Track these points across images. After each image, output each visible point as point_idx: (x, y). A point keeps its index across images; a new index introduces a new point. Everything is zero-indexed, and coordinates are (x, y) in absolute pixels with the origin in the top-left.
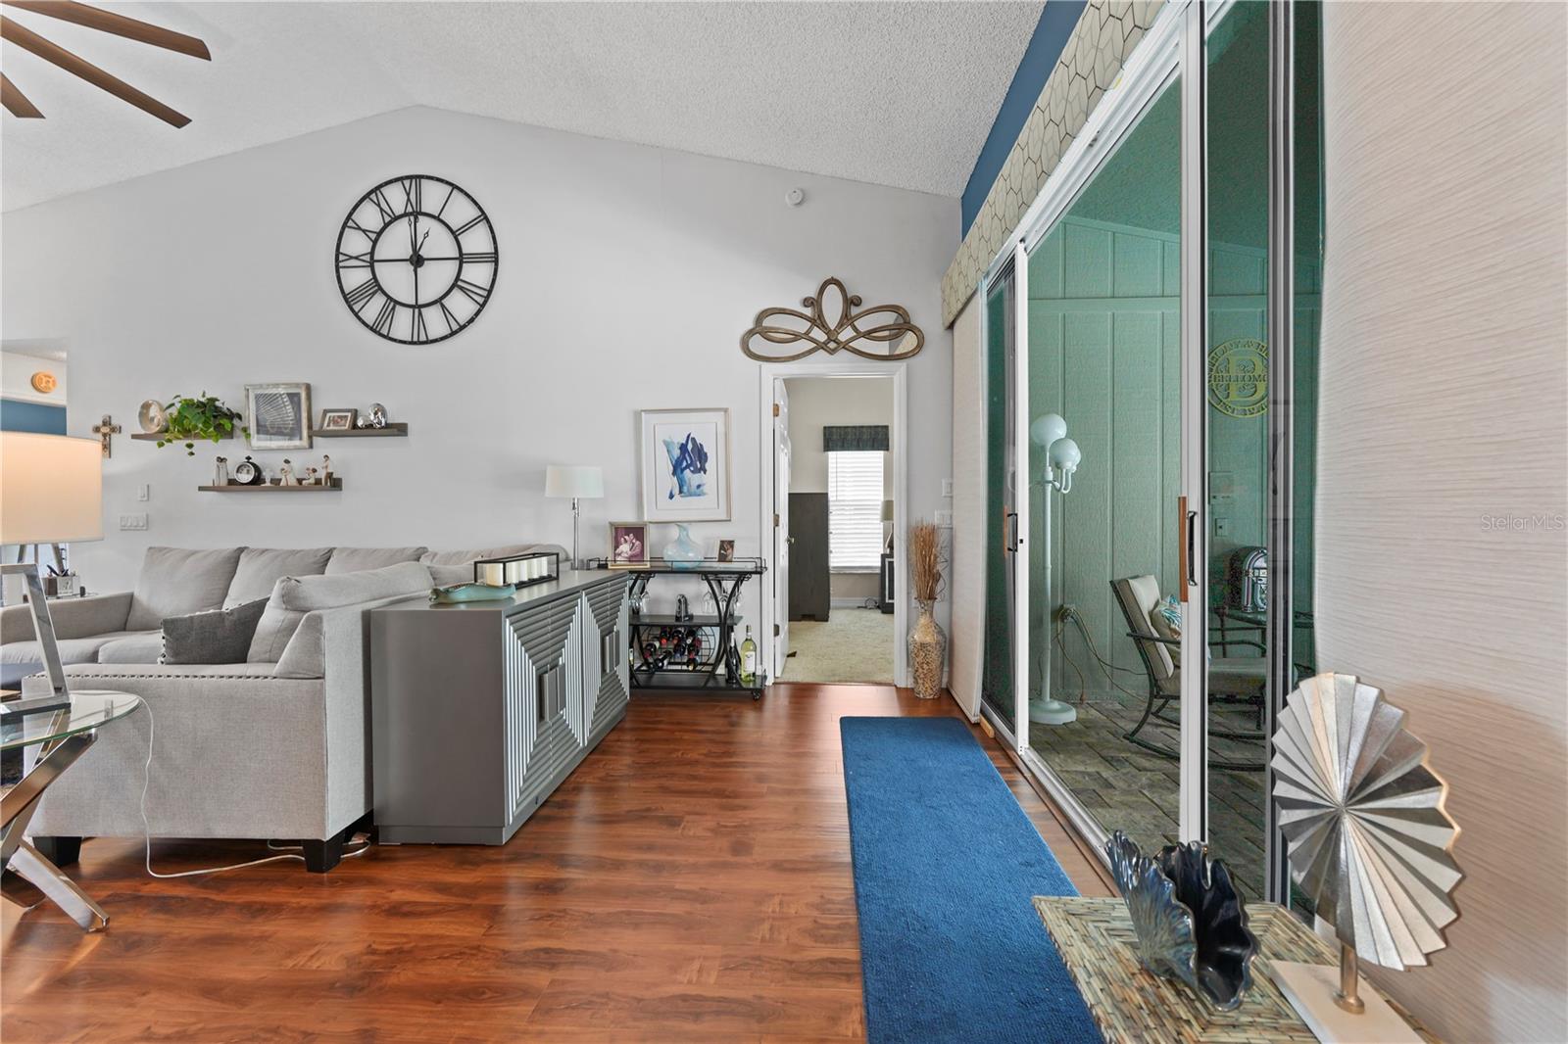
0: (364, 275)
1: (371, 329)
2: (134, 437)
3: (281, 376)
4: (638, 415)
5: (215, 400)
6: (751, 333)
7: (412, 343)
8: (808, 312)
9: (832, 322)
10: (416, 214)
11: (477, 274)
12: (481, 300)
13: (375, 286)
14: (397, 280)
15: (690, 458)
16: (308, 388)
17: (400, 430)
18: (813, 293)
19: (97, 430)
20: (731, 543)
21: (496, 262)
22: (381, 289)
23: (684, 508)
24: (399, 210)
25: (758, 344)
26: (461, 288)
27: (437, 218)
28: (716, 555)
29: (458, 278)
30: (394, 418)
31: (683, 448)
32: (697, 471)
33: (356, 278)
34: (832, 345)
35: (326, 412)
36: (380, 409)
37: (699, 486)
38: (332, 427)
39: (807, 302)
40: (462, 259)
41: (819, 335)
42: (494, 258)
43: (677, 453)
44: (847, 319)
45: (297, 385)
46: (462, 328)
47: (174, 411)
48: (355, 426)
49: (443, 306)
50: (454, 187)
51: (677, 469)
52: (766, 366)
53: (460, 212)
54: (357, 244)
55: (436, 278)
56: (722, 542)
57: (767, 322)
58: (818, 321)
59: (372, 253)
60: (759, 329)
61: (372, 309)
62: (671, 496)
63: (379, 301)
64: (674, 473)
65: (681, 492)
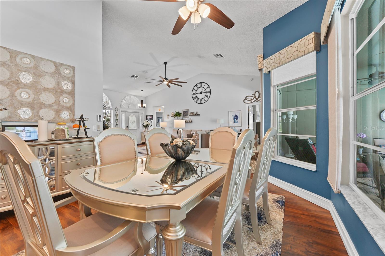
0: (195, 95)
1: (196, 102)
2: (171, 116)
3: (185, 109)
4: (229, 112)
5: (179, 112)
6: (245, 100)
7: (200, 104)
8: (253, 96)
9: (257, 97)
10: (201, 87)
11: (208, 94)
12: (209, 98)
13: (196, 97)
14: (199, 96)
15: (236, 118)
16: (189, 110)
17: (199, 115)
18: (254, 93)
19: (167, 116)
20: (241, 129)
21: (211, 93)
22: (197, 97)
23: (235, 125)
24: (199, 87)
25: (246, 101)
26: (206, 96)
27: (204, 87)
28: (239, 131)
29: (206, 95)
30: (199, 113)
31: (235, 116)
32: (237, 119)
33: (194, 96)
34: (257, 100)
35: (191, 113)
36: (197, 112)
37: (237, 122)
38: (191, 115)
39: (253, 95)
40: (206, 92)
41: (255, 99)
42: (210, 92)
43: (234, 117)
44: (259, 97)
45: (188, 110)
46: (206, 101)
47: (175, 113)
48: (194, 114)
49: (204, 99)
50: (206, 83)
51: (234, 119)
52: (247, 104)
53: (206, 86)
54: (194, 92)
55: (203, 95)
56: (240, 129)
57: (247, 98)
58: (255, 97)
59: (196, 93)
60: (246, 99)
61: (196, 100)
62: (233, 123)
63: (197, 98)
64: (234, 120)
65: (235, 122)
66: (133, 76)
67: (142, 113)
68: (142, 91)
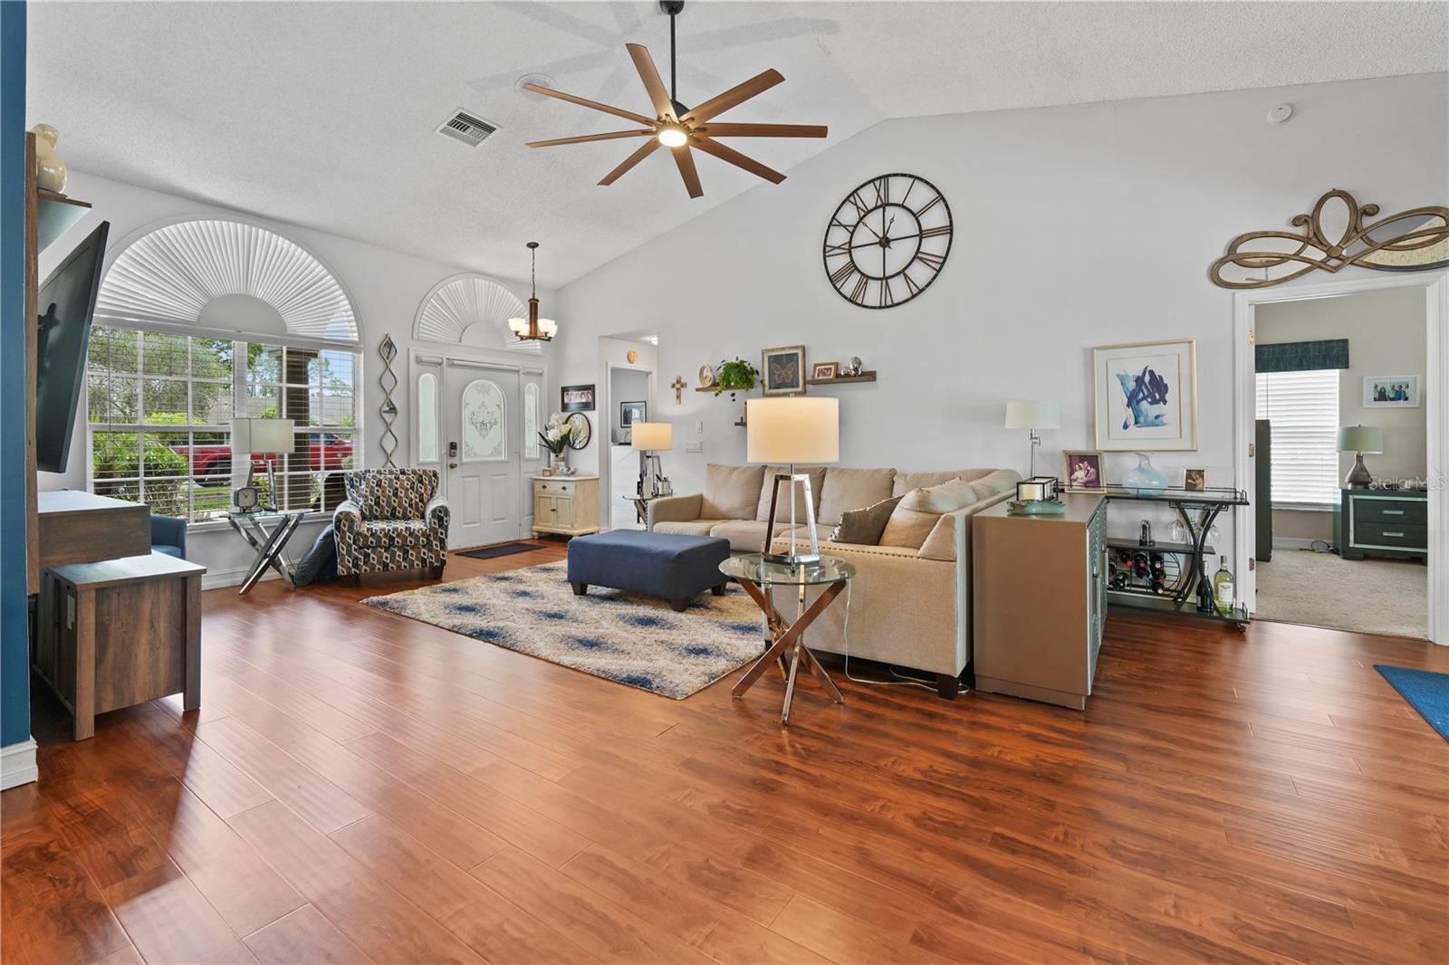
0: (844, 260)
1: (850, 301)
2: (697, 390)
3: (782, 341)
4: (1089, 353)
5: (742, 362)
6: (1222, 261)
7: (881, 307)
8: (1300, 231)
9: (1334, 239)
10: (885, 205)
11: (934, 246)
12: (937, 267)
13: (853, 267)
14: (869, 260)
15: (1150, 389)
16: (803, 348)
17: (871, 376)
18: (1305, 209)
19: (673, 386)
20: (1200, 473)
21: (951, 233)
22: (856, 268)
23: (1140, 437)
24: (870, 205)
25: (1230, 273)
26: (921, 259)
27: (902, 206)
28: (1183, 484)
29: (918, 251)
30: (867, 367)
31: (1139, 380)
32: (1154, 402)
33: (838, 263)
34: (1335, 260)
35: (816, 365)
36: (858, 362)
37: (1157, 417)
38: (821, 377)
39: (1297, 221)
40: (922, 235)
41: (1317, 254)
42: (949, 230)
43: (1132, 385)
44: (1354, 230)
45: (797, 347)
46: (921, 291)
47: (721, 371)
48: (838, 375)
49: (906, 276)
50: (915, 178)
51: (1132, 400)
52: (1240, 293)
53: (921, 196)
54: (839, 237)
55: (900, 254)
56: (1189, 472)
57: (1241, 249)
58: (1316, 239)
59: (850, 242)
60: (1233, 254)
61: (850, 286)
62: (1126, 426)
63: (855, 277)
64: (1129, 405)
65: (1136, 422)
66: (462, 123)
67: (541, 374)
68: (533, 246)
